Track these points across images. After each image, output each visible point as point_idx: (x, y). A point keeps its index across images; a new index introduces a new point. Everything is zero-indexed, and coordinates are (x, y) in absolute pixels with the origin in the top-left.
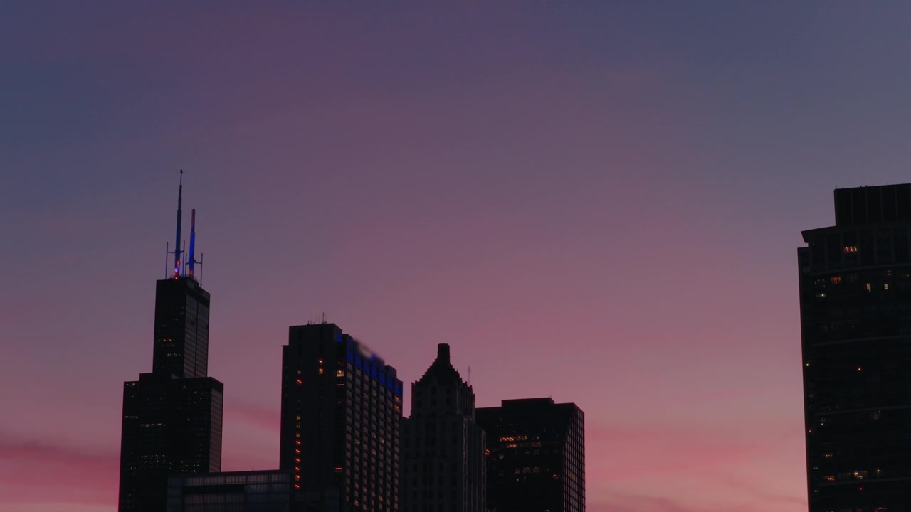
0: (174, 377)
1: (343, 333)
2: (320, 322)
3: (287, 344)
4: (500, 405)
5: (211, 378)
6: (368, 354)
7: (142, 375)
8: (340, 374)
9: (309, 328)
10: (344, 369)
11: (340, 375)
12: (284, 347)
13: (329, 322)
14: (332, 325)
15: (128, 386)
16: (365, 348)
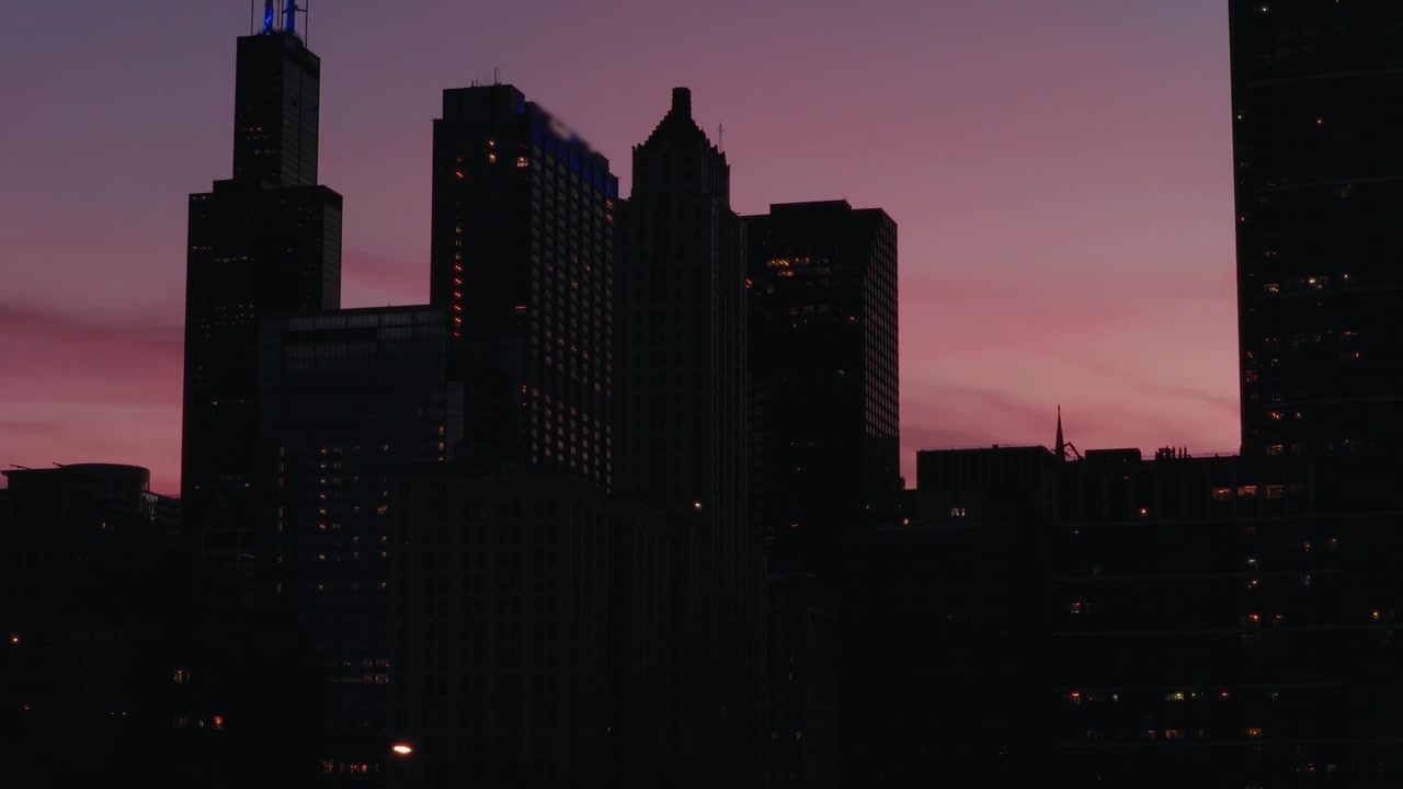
0: (266, 186)
1: (527, 100)
2: (491, 83)
3: (440, 117)
4: (767, 212)
5: (323, 187)
6: (565, 134)
7: (217, 184)
8: (522, 163)
9: (474, 93)
10: (528, 155)
11: (522, 165)
12: (436, 122)
13: (504, 82)
14: (510, 87)
15: (196, 202)
16: (561, 124)
